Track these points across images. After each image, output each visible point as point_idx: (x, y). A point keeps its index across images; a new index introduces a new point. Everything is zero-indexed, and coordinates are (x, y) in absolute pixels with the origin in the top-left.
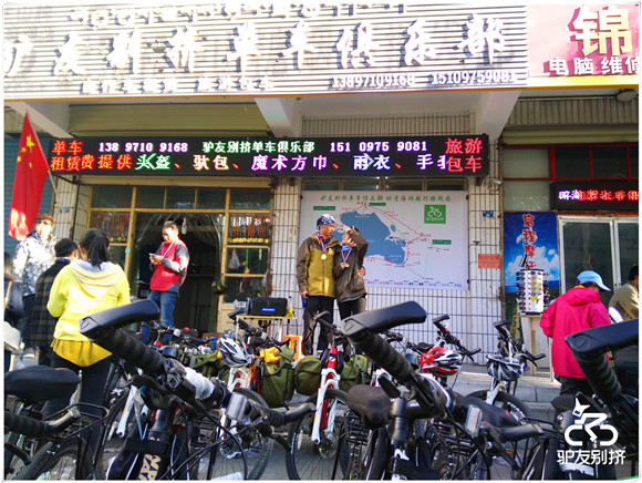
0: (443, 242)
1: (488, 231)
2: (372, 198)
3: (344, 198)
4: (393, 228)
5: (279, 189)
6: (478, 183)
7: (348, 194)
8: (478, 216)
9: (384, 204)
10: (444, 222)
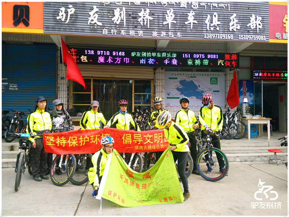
0: (217, 91)
2: (191, 75)
3: (181, 74)
4: (199, 86)
5: (157, 71)
6: (231, 70)
9: (196, 77)
10: (217, 84)
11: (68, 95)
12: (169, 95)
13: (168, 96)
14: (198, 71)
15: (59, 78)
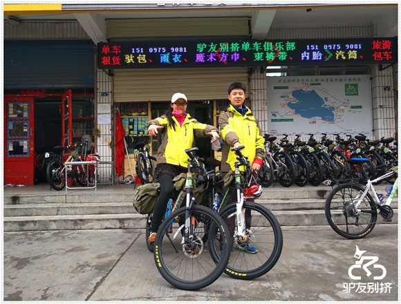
0: (357, 107)
1: (387, 99)
2: (312, 80)
3: (294, 80)
4: (326, 99)
5: (253, 75)
6: (381, 69)
7: (296, 78)
8: (381, 90)
9: (320, 84)
10: (357, 94)
11: (112, 119)
12: (275, 115)
13: (274, 118)
14: (323, 74)
15: (98, 94)
